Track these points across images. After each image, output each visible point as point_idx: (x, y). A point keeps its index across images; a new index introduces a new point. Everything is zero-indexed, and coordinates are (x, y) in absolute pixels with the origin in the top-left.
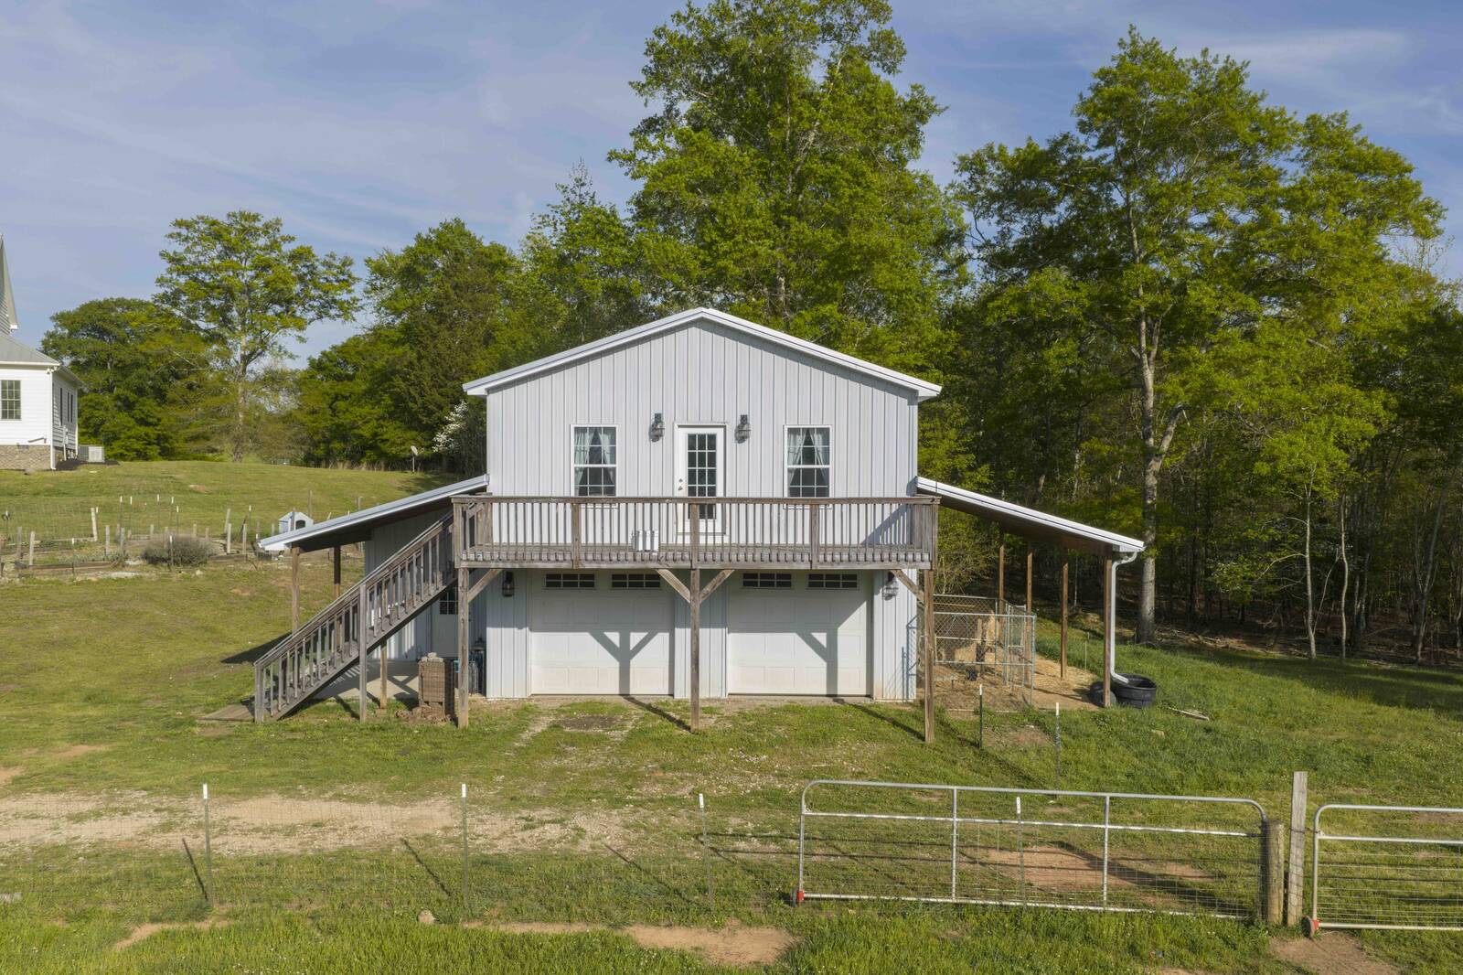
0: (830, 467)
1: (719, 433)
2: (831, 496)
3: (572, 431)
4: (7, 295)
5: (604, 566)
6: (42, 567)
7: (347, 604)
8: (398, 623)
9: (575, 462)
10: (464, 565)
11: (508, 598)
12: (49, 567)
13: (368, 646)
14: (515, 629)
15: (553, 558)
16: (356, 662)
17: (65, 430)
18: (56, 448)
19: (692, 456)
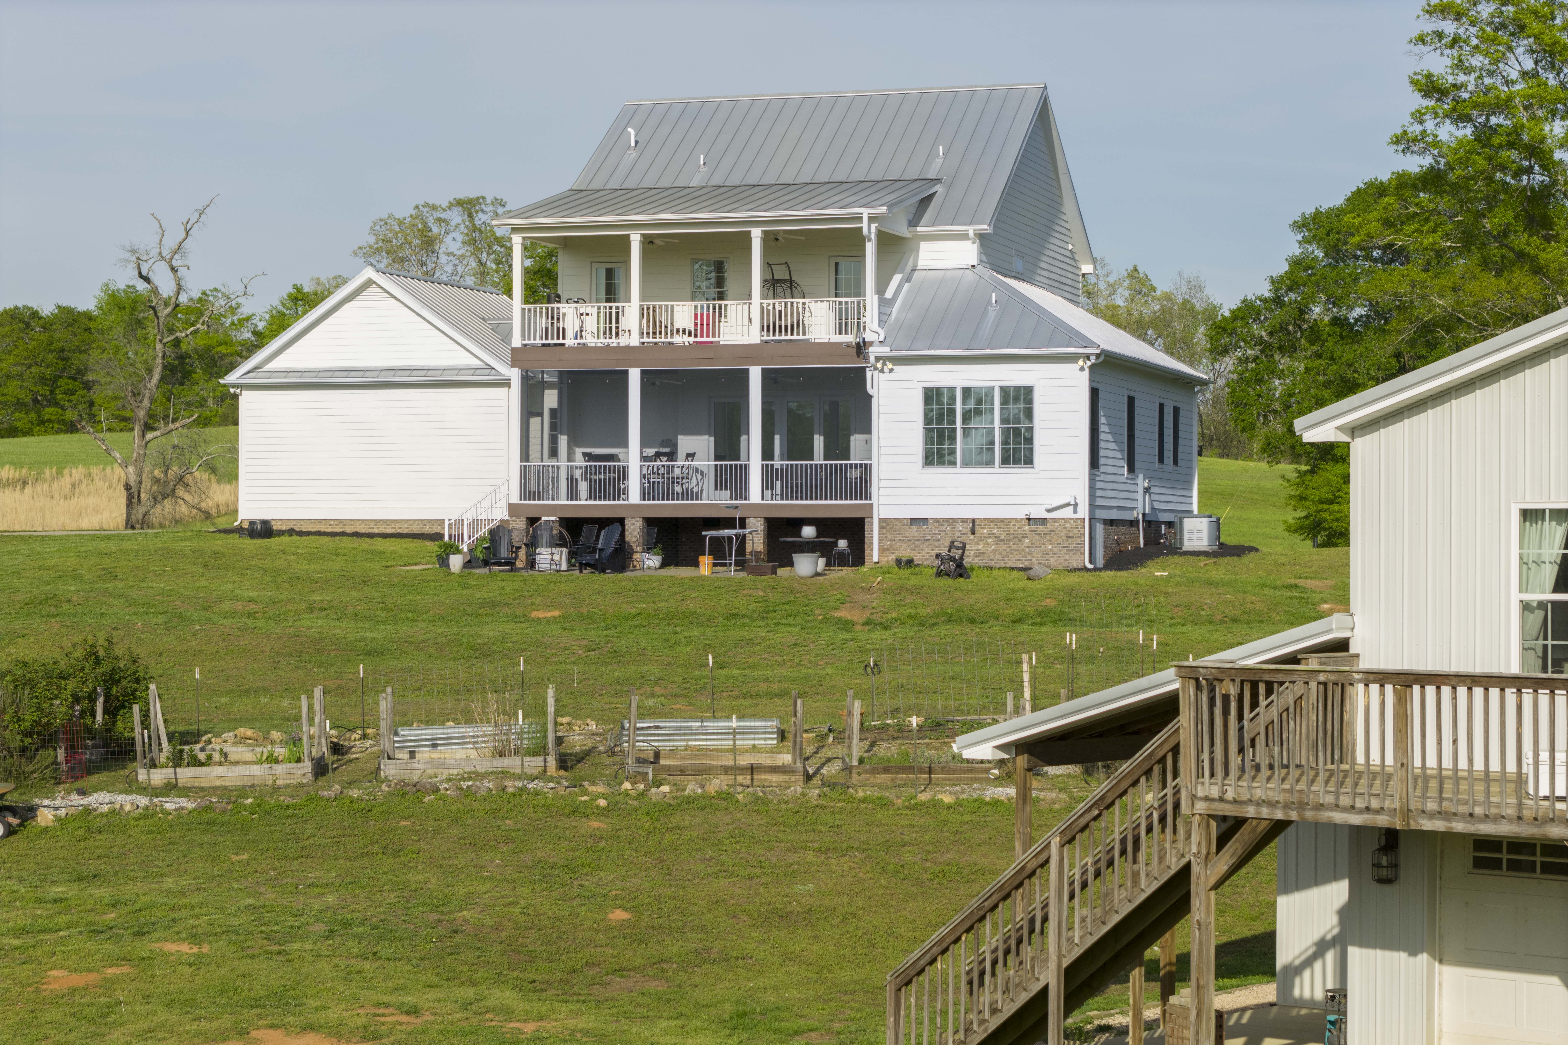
3: (1515, 518)
4: (1068, 207)
5: (1459, 827)
6: (874, 771)
7: (1033, 873)
8: (1115, 919)
9: (1524, 587)
10: (1201, 807)
11: (1387, 888)
12: (887, 770)
13: (1066, 963)
14: (1403, 955)
15: (1360, 804)
16: (1044, 992)
17: (1142, 482)
18: (1111, 522)
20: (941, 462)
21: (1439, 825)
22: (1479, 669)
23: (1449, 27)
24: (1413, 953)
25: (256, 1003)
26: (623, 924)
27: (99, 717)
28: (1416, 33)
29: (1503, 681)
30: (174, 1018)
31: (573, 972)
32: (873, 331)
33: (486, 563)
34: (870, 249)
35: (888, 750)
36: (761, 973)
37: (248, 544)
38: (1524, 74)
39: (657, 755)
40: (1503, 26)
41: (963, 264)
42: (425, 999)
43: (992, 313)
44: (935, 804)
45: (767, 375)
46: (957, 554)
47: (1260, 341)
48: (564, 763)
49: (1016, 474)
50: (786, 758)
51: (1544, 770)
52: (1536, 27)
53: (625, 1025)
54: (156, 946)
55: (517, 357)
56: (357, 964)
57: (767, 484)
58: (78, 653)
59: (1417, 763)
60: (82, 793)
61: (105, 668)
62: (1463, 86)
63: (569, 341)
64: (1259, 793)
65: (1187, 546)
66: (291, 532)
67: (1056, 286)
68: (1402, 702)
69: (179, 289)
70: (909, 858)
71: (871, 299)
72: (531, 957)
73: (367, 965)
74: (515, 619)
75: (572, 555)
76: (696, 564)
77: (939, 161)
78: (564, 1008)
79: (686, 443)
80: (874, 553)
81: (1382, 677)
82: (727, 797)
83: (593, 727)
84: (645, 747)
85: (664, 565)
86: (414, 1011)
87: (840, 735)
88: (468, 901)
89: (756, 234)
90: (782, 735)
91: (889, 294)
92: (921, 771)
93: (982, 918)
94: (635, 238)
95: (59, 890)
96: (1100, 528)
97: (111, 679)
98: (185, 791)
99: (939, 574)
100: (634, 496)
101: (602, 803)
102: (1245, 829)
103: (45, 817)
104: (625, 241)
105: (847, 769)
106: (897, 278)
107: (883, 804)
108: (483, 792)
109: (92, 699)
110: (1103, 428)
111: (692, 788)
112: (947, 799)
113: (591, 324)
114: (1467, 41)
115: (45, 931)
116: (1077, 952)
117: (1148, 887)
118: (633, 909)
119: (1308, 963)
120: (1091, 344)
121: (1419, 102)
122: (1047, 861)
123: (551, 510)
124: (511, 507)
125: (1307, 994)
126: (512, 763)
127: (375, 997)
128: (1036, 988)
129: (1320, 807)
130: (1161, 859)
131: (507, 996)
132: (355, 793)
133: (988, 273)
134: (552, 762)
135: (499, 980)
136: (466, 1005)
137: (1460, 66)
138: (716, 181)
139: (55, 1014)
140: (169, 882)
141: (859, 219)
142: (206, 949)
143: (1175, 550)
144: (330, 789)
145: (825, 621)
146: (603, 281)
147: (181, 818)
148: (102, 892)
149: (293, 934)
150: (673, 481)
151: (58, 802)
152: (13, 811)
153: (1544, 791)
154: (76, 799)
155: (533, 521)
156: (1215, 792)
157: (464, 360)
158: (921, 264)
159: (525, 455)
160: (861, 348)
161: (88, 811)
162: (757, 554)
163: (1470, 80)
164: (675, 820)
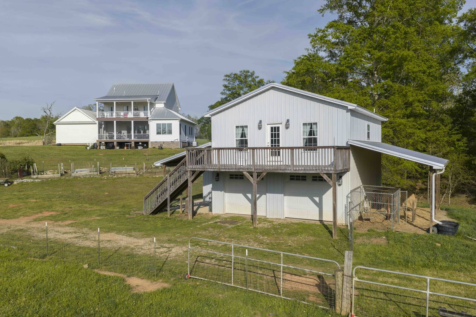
0: (318, 137)
1: (280, 126)
3: (235, 127)
4: (177, 100)
5: (227, 170)
6: (147, 173)
7: (165, 181)
8: (177, 187)
9: (236, 137)
10: (189, 169)
11: (217, 182)
12: (149, 173)
13: (170, 194)
14: (220, 192)
15: (213, 168)
16: (167, 199)
17: (187, 137)
18: (183, 142)
19: (272, 134)
20: (159, 134)
21: (224, 170)
22: (230, 147)
23: (228, 78)
24: (221, 191)
25: (45, 208)
26: (107, 195)
27: (26, 168)
28: (223, 79)
29: (233, 149)
30: (30, 211)
31: (98, 201)
32: (149, 115)
33: (93, 148)
34: (149, 104)
35: (149, 170)
36: (128, 201)
37: (57, 146)
38: (238, 84)
39: (115, 172)
40: (235, 78)
41: (162, 107)
42: (73, 206)
43: (166, 113)
44: (156, 177)
45: (134, 122)
46: (161, 146)
47: (204, 122)
48: (100, 173)
49: (169, 135)
50: (134, 172)
51: (239, 162)
52: (239, 78)
53: (105, 208)
54: (29, 200)
55: (97, 119)
56: (63, 202)
57: (135, 137)
58: (23, 159)
59: (221, 163)
60: (22, 179)
61: (27, 161)
62: (230, 86)
63: (105, 117)
64: (198, 167)
65: (193, 146)
66: (64, 145)
67: (175, 111)
68: (218, 152)
69: (51, 114)
70: (151, 184)
71: (149, 111)
72: (92, 200)
73: (65, 202)
74: (96, 155)
75: (106, 147)
76: (124, 148)
77: (158, 93)
78: (95, 206)
79: (123, 132)
80: (150, 146)
81: (215, 149)
82: (125, 177)
83: (106, 169)
84: (113, 171)
85: (119, 148)
86: (71, 208)
87: (142, 169)
88: (83, 192)
89: (132, 102)
90: (134, 169)
91: (151, 111)
92: (154, 173)
93: (157, 188)
94: (115, 102)
95: (15, 193)
96: (181, 143)
97: (28, 163)
98: (39, 179)
99: (159, 149)
100: (115, 139)
101: (106, 178)
102: (196, 173)
103: (15, 183)
104: (113, 103)
105: (143, 173)
106: (153, 109)
107: (148, 177)
108: (87, 177)
109: (25, 165)
110: (181, 129)
111: (120, 176)
112: (157, 177)
113: (108, 115)
114: (230, 80)
115: (10, 199)
116: (172, 192)
117: (182, 182)
118: (109, 192)
119: (207, 196)
120: (179, 118)
121: (223, 88)
122: (167, 179)
123: (103, 141)
124: (97, 141)
125: (207, 200)
126: (92, 173)
127: (65, 206)
128: (166, 198)
129: (207, 168)
130: (184, 178)
131: (87, 205)
132: (67, 178)
133: (165, 108)
134: (98, 173)
135: (86, 203)
136: (80, 207)
137: (229, 83)
138: (127, 95)
139: (9, 211)
140: (34, 191)
141: (147, 100)
142: (38, 200)
143: (192, 146)
144: (63, 177)
145: (142, 155)
146: (110, 109)
147: (38, 182)
148: (22, 193)
149: (53, 198)
150: (121, 137)
151: (18, 181)
152: (10, 182)
153: (239, 165)
154: (21, 180)
155: (100, 143)
156: (191, 167)
157: (90, 120)
158: (156, 107)
159: (99, 133)
160: (147, 118)
161: (22, 182)
162: (133, 147)
163: (231, 85)
164: (116, 180)
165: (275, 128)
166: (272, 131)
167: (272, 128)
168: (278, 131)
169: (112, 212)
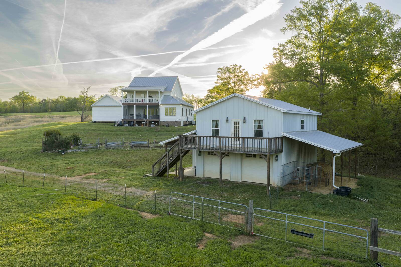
0: (263, 129)
1: (240, 121)
2: (263, 137)
3: (211, 121)
5: (204, 150)
6: (156, 146)
7: (166, 155)
8: (173, 159)
9: (212, 128)
10: (181, 149)
11: (199, 156)
16: (167, 167)
18: (184, 122)
19: (234, 127)
20: (166, 115)
21: (202, 150)
25: (90, 170)
26: (129, 162)
27: (75, 142)
28: (217, 71)
30: (81, 172)
32: (160, 102)
33: (119, 125)
34: (159, 93)
37: (94, 123)
40: (226, 70)
42: (107, 169)
43: (172, 100)
45: (149, 106)
46: (168, 124)
49: (174, 117)
50: (148, 145)
51: (211, 145)
53: (128, 171)
54: (79, 165)
55: (122, 104)
56: (100, 166)
57: (149, 117)
58: (73, 135)
59: (200, 144)
61: (76, 136)
62: (222, 77)
63: (128, 102)
64: (186, 147)
65: (192, 124)
66: (98, 122)
68: (199, 138)
69: (87, 96)
71: (159, 98)
72: (119, 165)
73: (102, 166)
74: (122, 131)
75: (128, 125)
76: (141, 126)
77: (167, 84)
78: (122, 170)
79: (140, 113)
80: (160, 124)
83: (128, 142)
85: (138, 126)
88: (113, 160)
89: (148, 91)
92: (161, 146)
93: (161, 160)
95: (70, 159)
97: (76, 138)
98: (84, 149)
99: (166, 127)
100: (135, 119)
101: (128, 150)
102: (185, 151)
103: (69, 152)
104: (134, 92)
106: (162, 96)
107: (157, 150)
108: (116, 149)
109: (74, 140)
110: (183, 112)
112: (164, 149)
113: (130, 100)
115: (67, 163)
116: (170, 163)
117: (176, 157)
118: (130, 160)
120: (182, 103)
123: (126, 120)
124: (122, 120)
127: (102, 169)
129: (191, 148)
130: (177, 154)
132: (102, 149)
135: (116, 167)
137: (221, 75)
138: (144, 86)
139: (68, 171)
140: (82, 158)
141: (158, 90)
142: (85, 165)
146: (132, 96)
149: (94, 163)
150: (139, 117)
151: (70, 150)
153: (211, 147)
155: (124, 121)
156: (182, 147)
157: (117, 104)
158: (165, 95)
159: (123, 114)
160: (158, 103)
162: (148, 125)
164: (135, 152)
165: (237, 122)
166: (234, 124)
167: (234, 122)
168: (239, 124)
169: (132, 174)
